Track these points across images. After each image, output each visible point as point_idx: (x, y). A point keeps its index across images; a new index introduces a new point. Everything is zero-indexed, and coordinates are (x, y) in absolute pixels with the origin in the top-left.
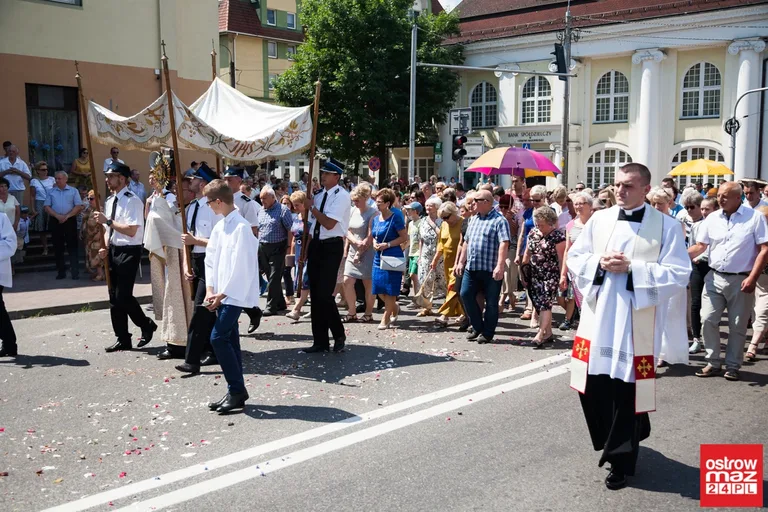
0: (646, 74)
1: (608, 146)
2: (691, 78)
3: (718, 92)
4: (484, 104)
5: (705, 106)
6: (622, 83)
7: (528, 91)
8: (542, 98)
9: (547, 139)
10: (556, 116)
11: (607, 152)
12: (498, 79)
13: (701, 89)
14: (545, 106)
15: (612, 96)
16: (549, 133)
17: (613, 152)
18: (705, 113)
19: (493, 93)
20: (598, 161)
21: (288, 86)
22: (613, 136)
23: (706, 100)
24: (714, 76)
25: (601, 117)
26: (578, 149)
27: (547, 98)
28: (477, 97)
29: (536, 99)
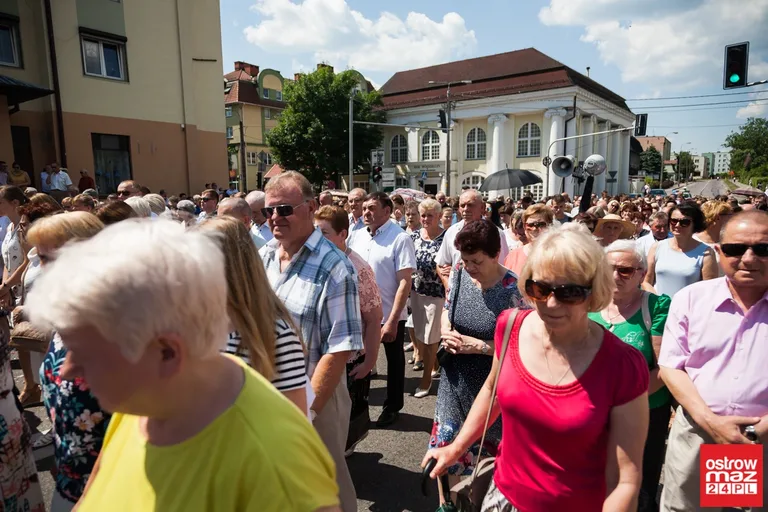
0: (496, 129)
1: (474, 174)
2: (523, 132)
3: (539, 141)
4: (399, 148)
5: (531, 149)
6: (482, 135)
7: (425, 140)
8: (434, 144)
9: (437, 170)
10: (443, 156)
11: (474, 178)
12: (407, 133)
13: (529, 139)
14: (436, 149)
15: (476, 143)
16: (438, 166)
17: (477, 177)
18: (532, 153)
19: (405, 142)
20: (468, 183)
21: (276, 137)
22: (477, 168)
23: (532, 145)
24: (537, 131)
25: (470, 156)
26: (456, 175)
27: (437, 144)
28: (394, 144)
29: (430, 145)
